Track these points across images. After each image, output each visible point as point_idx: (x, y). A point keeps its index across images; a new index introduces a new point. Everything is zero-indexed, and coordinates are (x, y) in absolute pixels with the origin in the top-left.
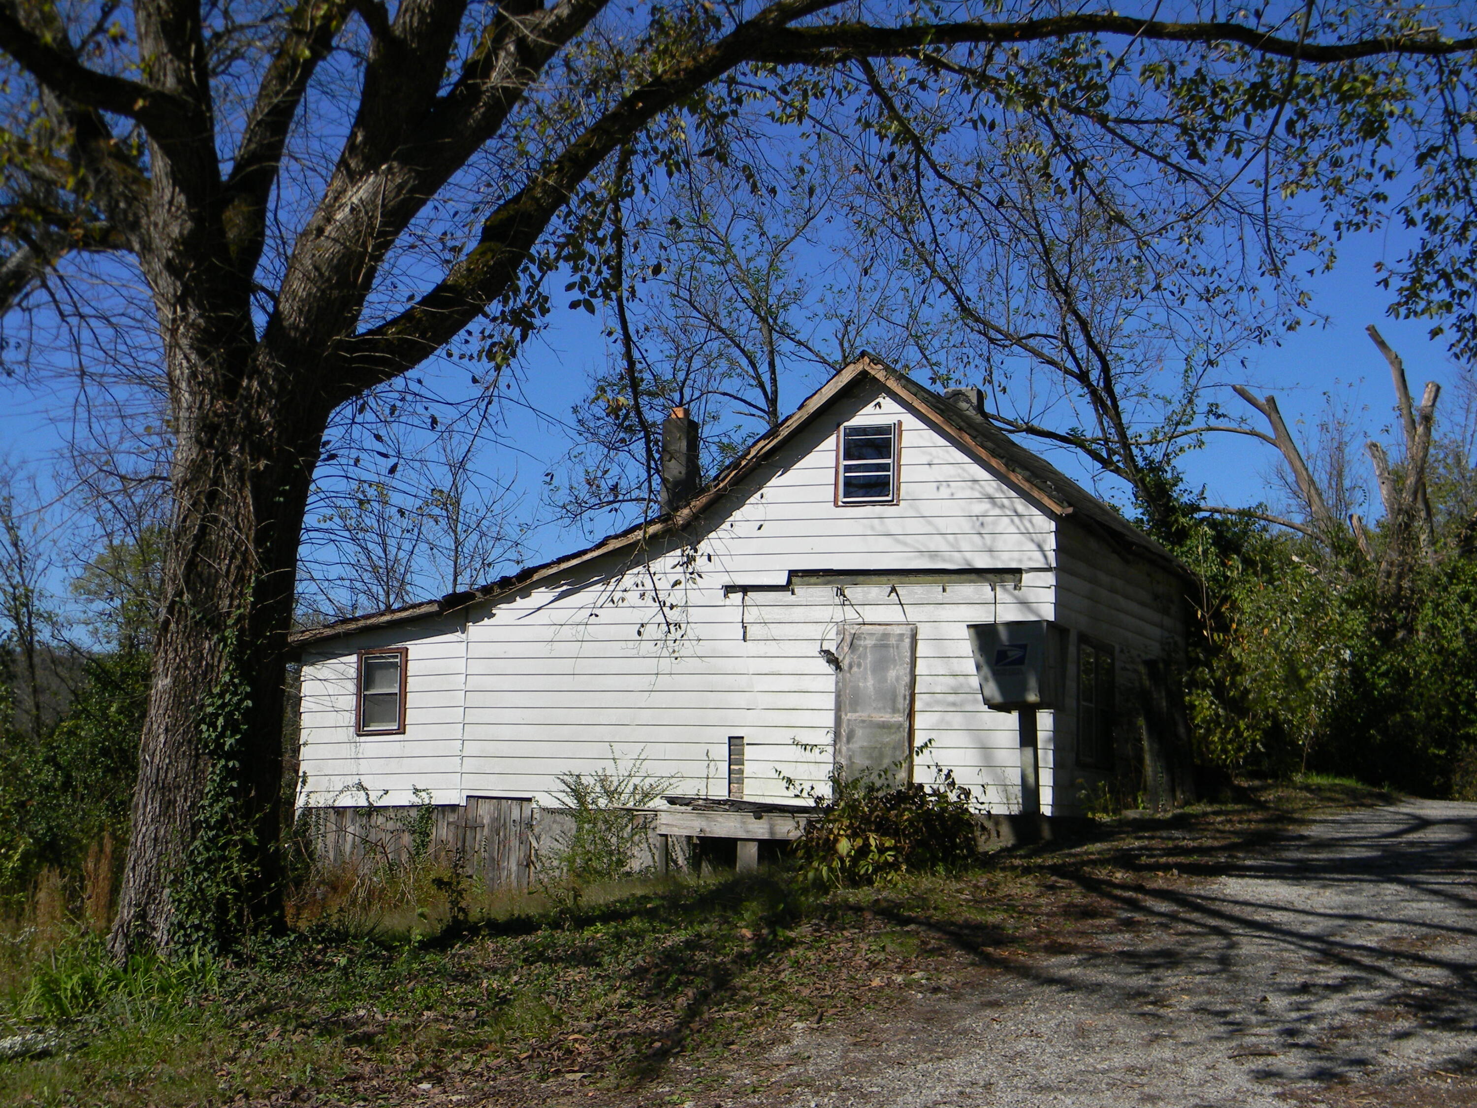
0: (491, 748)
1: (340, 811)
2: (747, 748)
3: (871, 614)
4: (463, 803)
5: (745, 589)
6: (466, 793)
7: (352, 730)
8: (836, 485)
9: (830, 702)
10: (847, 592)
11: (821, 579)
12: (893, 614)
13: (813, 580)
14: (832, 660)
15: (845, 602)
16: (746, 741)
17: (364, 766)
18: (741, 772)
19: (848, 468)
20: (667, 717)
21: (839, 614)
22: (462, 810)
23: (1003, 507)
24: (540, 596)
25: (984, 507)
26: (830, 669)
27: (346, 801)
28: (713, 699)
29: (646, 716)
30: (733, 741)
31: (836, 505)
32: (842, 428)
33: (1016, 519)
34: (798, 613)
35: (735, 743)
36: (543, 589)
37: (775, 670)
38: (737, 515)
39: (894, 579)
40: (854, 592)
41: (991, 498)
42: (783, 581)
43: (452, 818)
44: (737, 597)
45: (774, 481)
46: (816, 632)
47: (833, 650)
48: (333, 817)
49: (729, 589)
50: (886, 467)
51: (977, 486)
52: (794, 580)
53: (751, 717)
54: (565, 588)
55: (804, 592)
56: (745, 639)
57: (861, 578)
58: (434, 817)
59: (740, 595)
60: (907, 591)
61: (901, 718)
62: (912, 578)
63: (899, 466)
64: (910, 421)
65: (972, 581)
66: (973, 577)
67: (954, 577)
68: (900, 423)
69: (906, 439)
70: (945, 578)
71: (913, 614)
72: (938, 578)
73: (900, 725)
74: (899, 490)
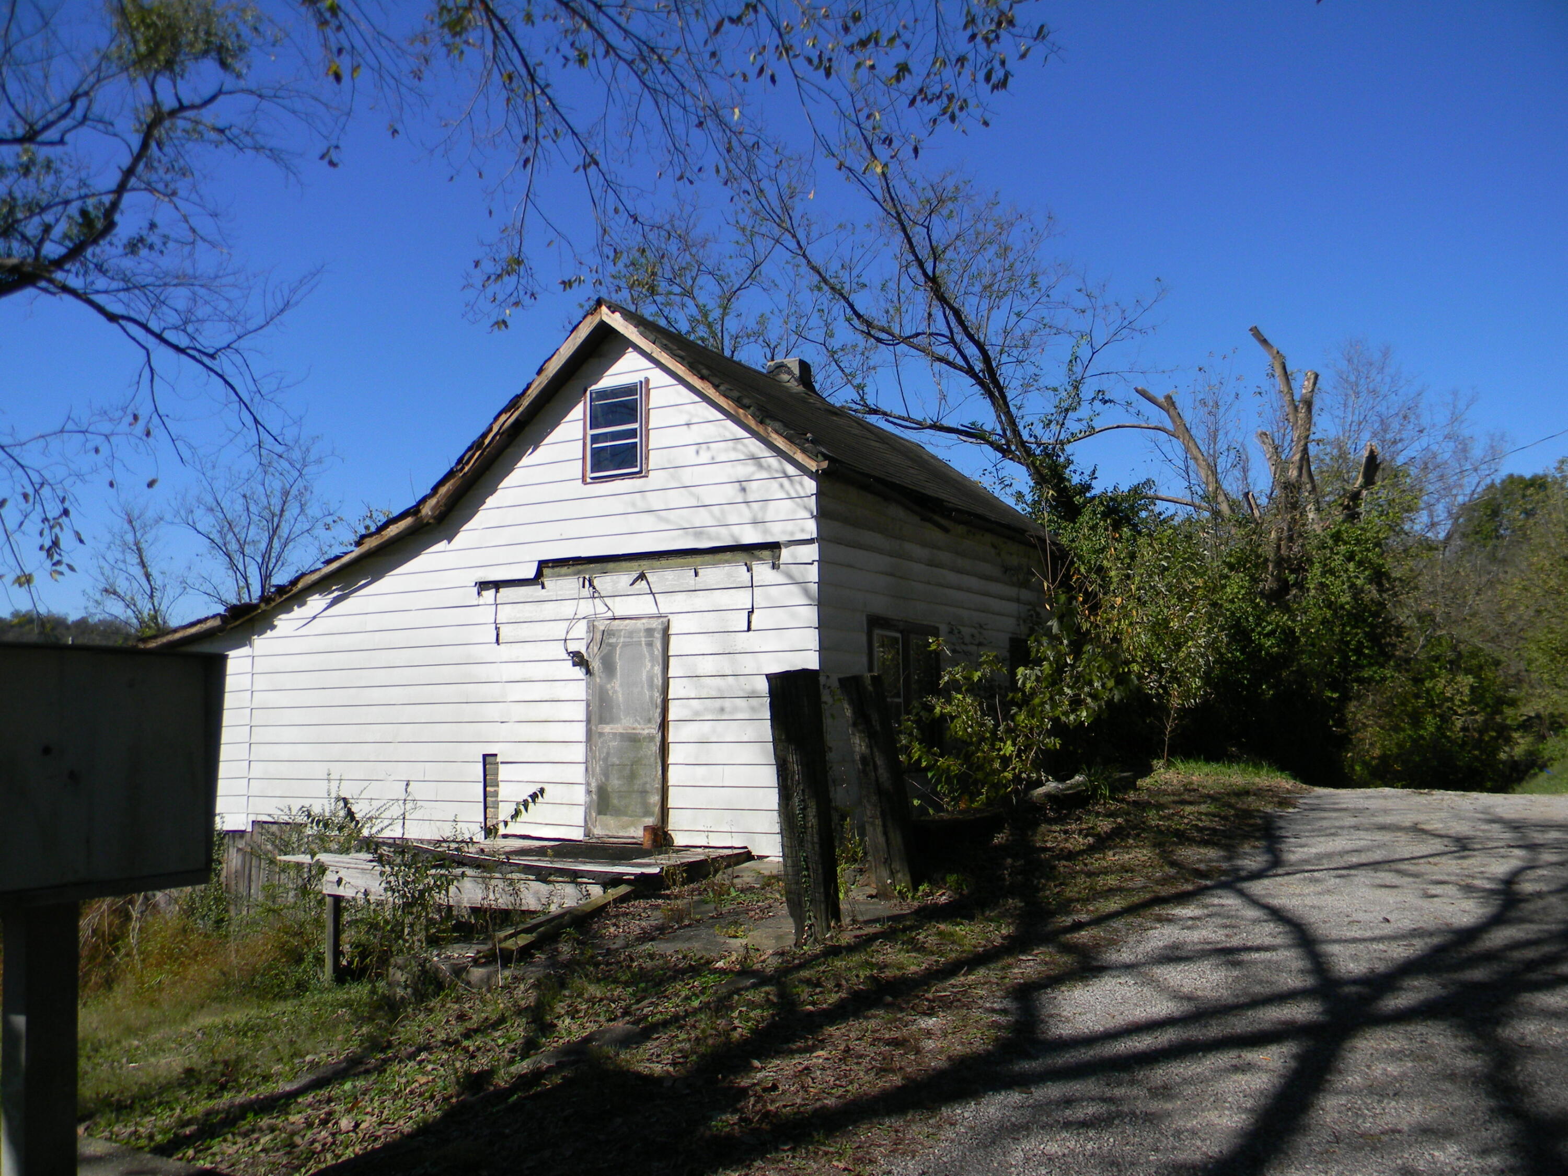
0: (272, 769)
2: (501, 766)
3: (622, 607)
4: (249, 829)
5: (497, 585)
6: (252, 818)
8: (584, 458)
9: (579, 712)
10: (596, 582)
11: (572, 569)
12: (640, 605)
13: (564, 570)
14: (578, 660)
15: (595, 594)
16: (499, 759)
18: (496, 794)
19: (595, 439)
20: (427, 733)
21: (586, 608)
22: (248, 836)
23: (769, 468)
24: (316, 603)
25: (748, 470)
26: (579, 672)
28: (468, 712)
29: (407, 732)
30: (488, 759)
31: (584, 482)
32: (588, 393)
33: (785, 481)
34: (549, 610)
35: (488, 760)
36: (317, 596)
37: (527, 677)
38: (491, 501)
39: (645, 564)
40: (603, 583)
41: (754, 458)
42: (531, 574)
43: (241, 844)
44: (489, 594)
45: (525, 461)
46: (560, 630)
47: (583, 651)
49: (483, 586)
50: (633, 434)
51: (740, 446)
52: (546, 571)
53: (504, 731)
54: (336, 594)
55: (556, 585)
56: (498, 641)
57: (611, 565)
58: (226, 843)
59: (493, 591)
60: (660, 577)
61: (653, 730)
62: (664, 562)
63: (648, 431)
64: (657, 377)
65: (727, 562)
66: (728, 555)
67: (708, 558)
68: (647, 380)
69: (656, 398)
70: (699, 559)
71: (667, 605)
72: (690, 560)
73: (651, 738)
74: (647, 458)
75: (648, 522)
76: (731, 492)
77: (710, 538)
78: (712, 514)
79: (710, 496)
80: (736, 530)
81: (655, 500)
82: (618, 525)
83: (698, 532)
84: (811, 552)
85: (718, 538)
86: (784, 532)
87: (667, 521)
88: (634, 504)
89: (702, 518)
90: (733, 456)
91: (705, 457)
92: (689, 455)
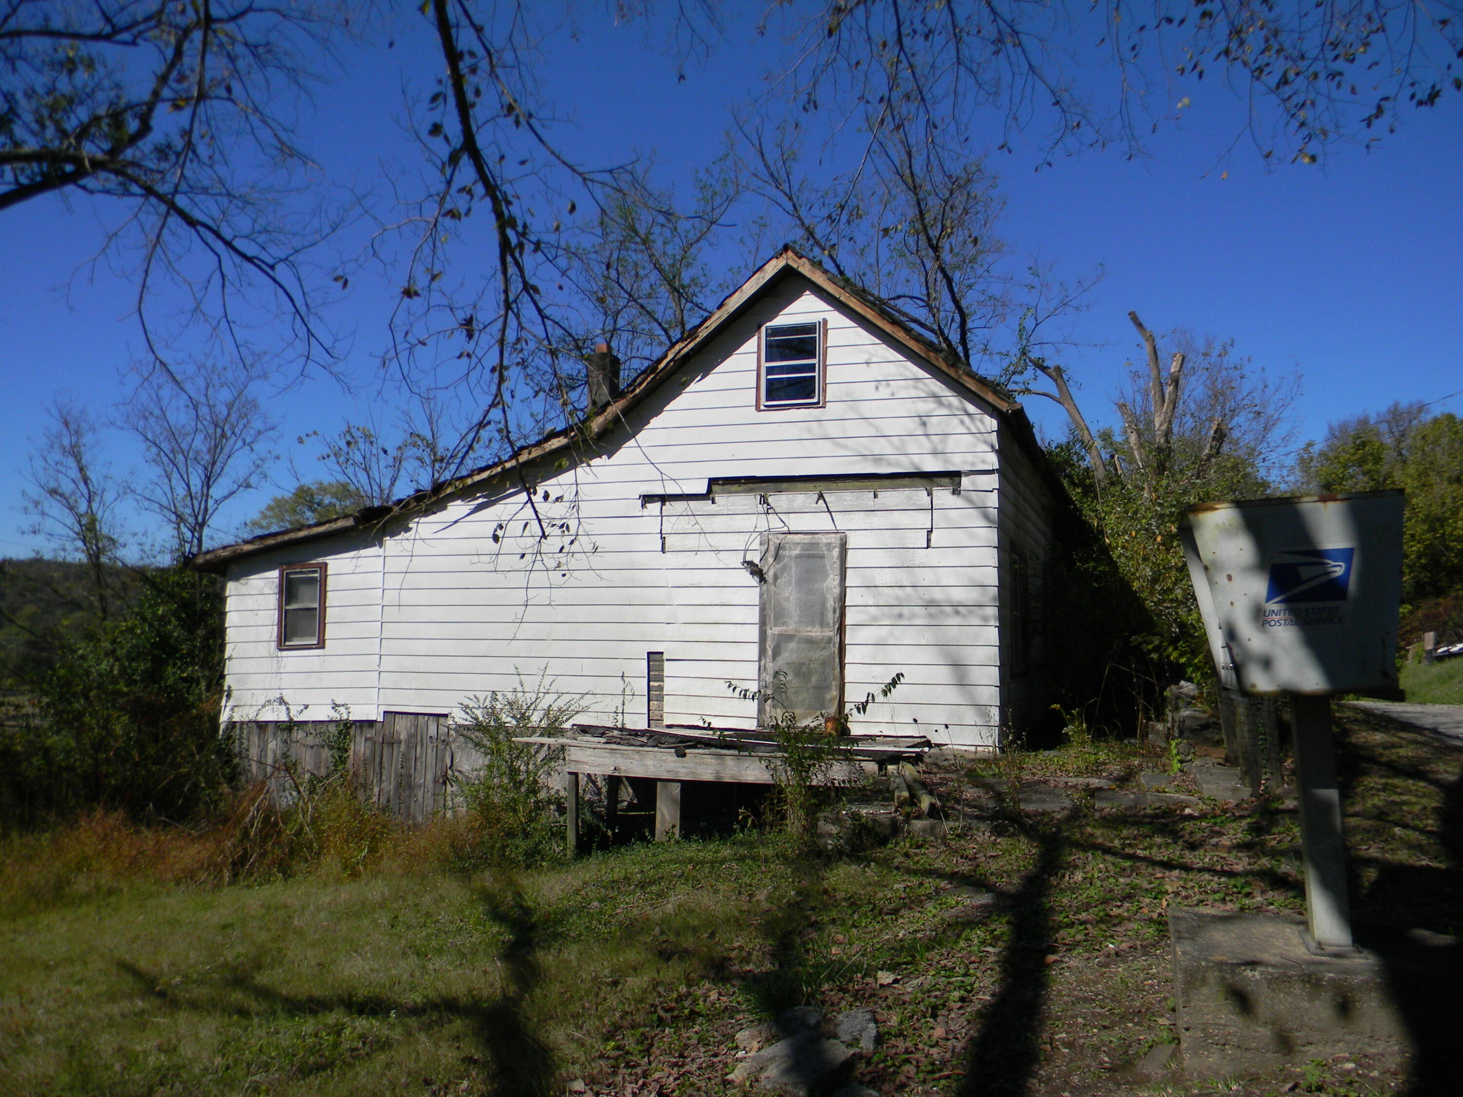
0: (408, 663)
1: (262, 726)
2: (666, 664)
3: (796, 523)
4: (381, 719)
5: (664, 499)
6: (383, 709)
7: (274, 645)
8: (758, 388)
9: (754, 615)
10: (770, 500)
11: (742, 487)
12: (822, 522)
13: (735, 487)
14: (756, 571)
15: (769, 510)
16: (665, 657)
17: (286, 681)
18: (661, 688)
19: (770, 370)
20: (585, 631)
21: (762, 523)
22: (378, 726)
23: (949, 406)
24: (457, 509)
25: (928, 406)
26: (754, 581)
27: (268, 715)
28: (631, 613)
29: (562, 631)
30: (652, 657)
31: (758, 409)
32: (763, 329)
33: (966, 419)
34: (718, 523)
35: (655, 659)
36: (459, 502)
37: (696, 583)
38: (655, 422)
39: (821, 485)
40: (778, 500)
41: (935, 396)
42: (703, 490)
43: (370, 733)
44: (654, 508)
45: (693, 387)
46: (739, 542)
47: (757, 561)
48: (255, 730)
49: (647, 499)
50: (811, 368)
51: (920, 385)
52: (715, 488)
53: (670, 632)
54: (480, 501)
55: (724, 501)
56: (663, 550)
57: (785, 485)
58: (352, 731)
59: (658, 504)
60: (836, 498)
61: (830, 632)
62: (840, 484)
63: (825, 367)
64: (836, 319)
65: (905, 486)
66: (907, 481)
67: (886, 482)
68: (825, 321)
69: (833, 338)
70: (876, 483)
71: (843, 522)
72: (867, 483)
73: (830, 640)
74: (825, 391)
75: (825, 447)
76: (912, 425)
77: (890, 464)
78: (892, 445)
79: (888, 427)
80: (916, 459)
81: (833, 429)
82: (797, 449)
83: (878, 458)
84: (993, 481)
85: (898, 464)
86: (965, 462)
87: (845, 447)
88: (810, 431)
89: (880, 446)
90: (914, 393)
91: (884, 392)
92: (868, 391)
